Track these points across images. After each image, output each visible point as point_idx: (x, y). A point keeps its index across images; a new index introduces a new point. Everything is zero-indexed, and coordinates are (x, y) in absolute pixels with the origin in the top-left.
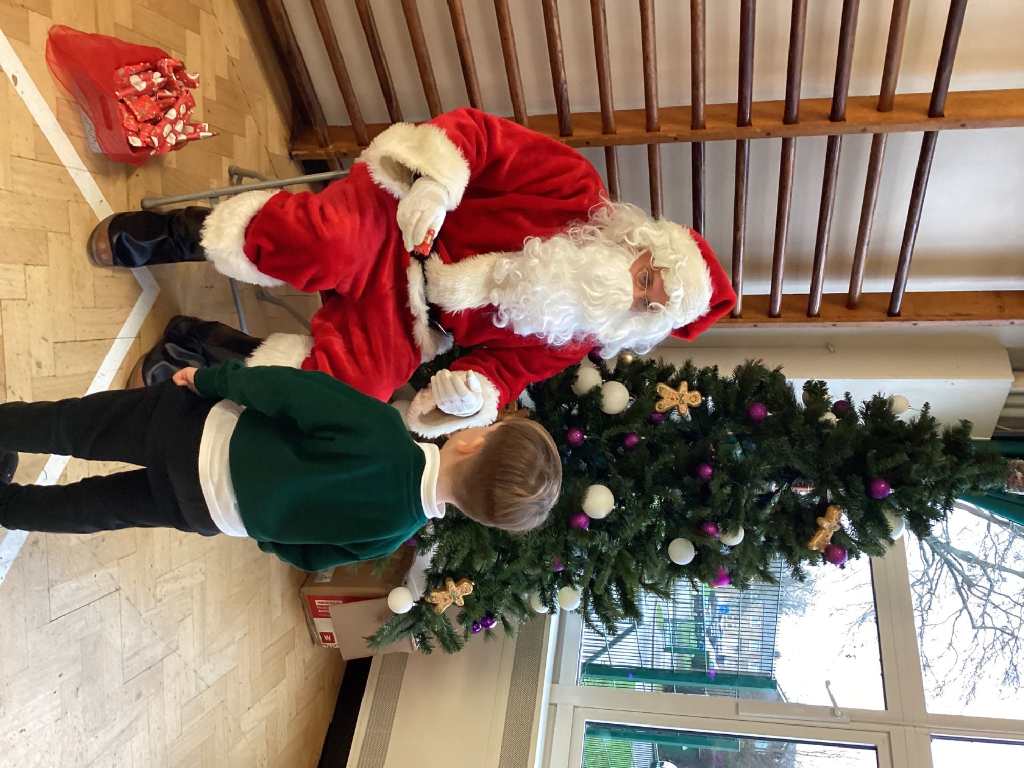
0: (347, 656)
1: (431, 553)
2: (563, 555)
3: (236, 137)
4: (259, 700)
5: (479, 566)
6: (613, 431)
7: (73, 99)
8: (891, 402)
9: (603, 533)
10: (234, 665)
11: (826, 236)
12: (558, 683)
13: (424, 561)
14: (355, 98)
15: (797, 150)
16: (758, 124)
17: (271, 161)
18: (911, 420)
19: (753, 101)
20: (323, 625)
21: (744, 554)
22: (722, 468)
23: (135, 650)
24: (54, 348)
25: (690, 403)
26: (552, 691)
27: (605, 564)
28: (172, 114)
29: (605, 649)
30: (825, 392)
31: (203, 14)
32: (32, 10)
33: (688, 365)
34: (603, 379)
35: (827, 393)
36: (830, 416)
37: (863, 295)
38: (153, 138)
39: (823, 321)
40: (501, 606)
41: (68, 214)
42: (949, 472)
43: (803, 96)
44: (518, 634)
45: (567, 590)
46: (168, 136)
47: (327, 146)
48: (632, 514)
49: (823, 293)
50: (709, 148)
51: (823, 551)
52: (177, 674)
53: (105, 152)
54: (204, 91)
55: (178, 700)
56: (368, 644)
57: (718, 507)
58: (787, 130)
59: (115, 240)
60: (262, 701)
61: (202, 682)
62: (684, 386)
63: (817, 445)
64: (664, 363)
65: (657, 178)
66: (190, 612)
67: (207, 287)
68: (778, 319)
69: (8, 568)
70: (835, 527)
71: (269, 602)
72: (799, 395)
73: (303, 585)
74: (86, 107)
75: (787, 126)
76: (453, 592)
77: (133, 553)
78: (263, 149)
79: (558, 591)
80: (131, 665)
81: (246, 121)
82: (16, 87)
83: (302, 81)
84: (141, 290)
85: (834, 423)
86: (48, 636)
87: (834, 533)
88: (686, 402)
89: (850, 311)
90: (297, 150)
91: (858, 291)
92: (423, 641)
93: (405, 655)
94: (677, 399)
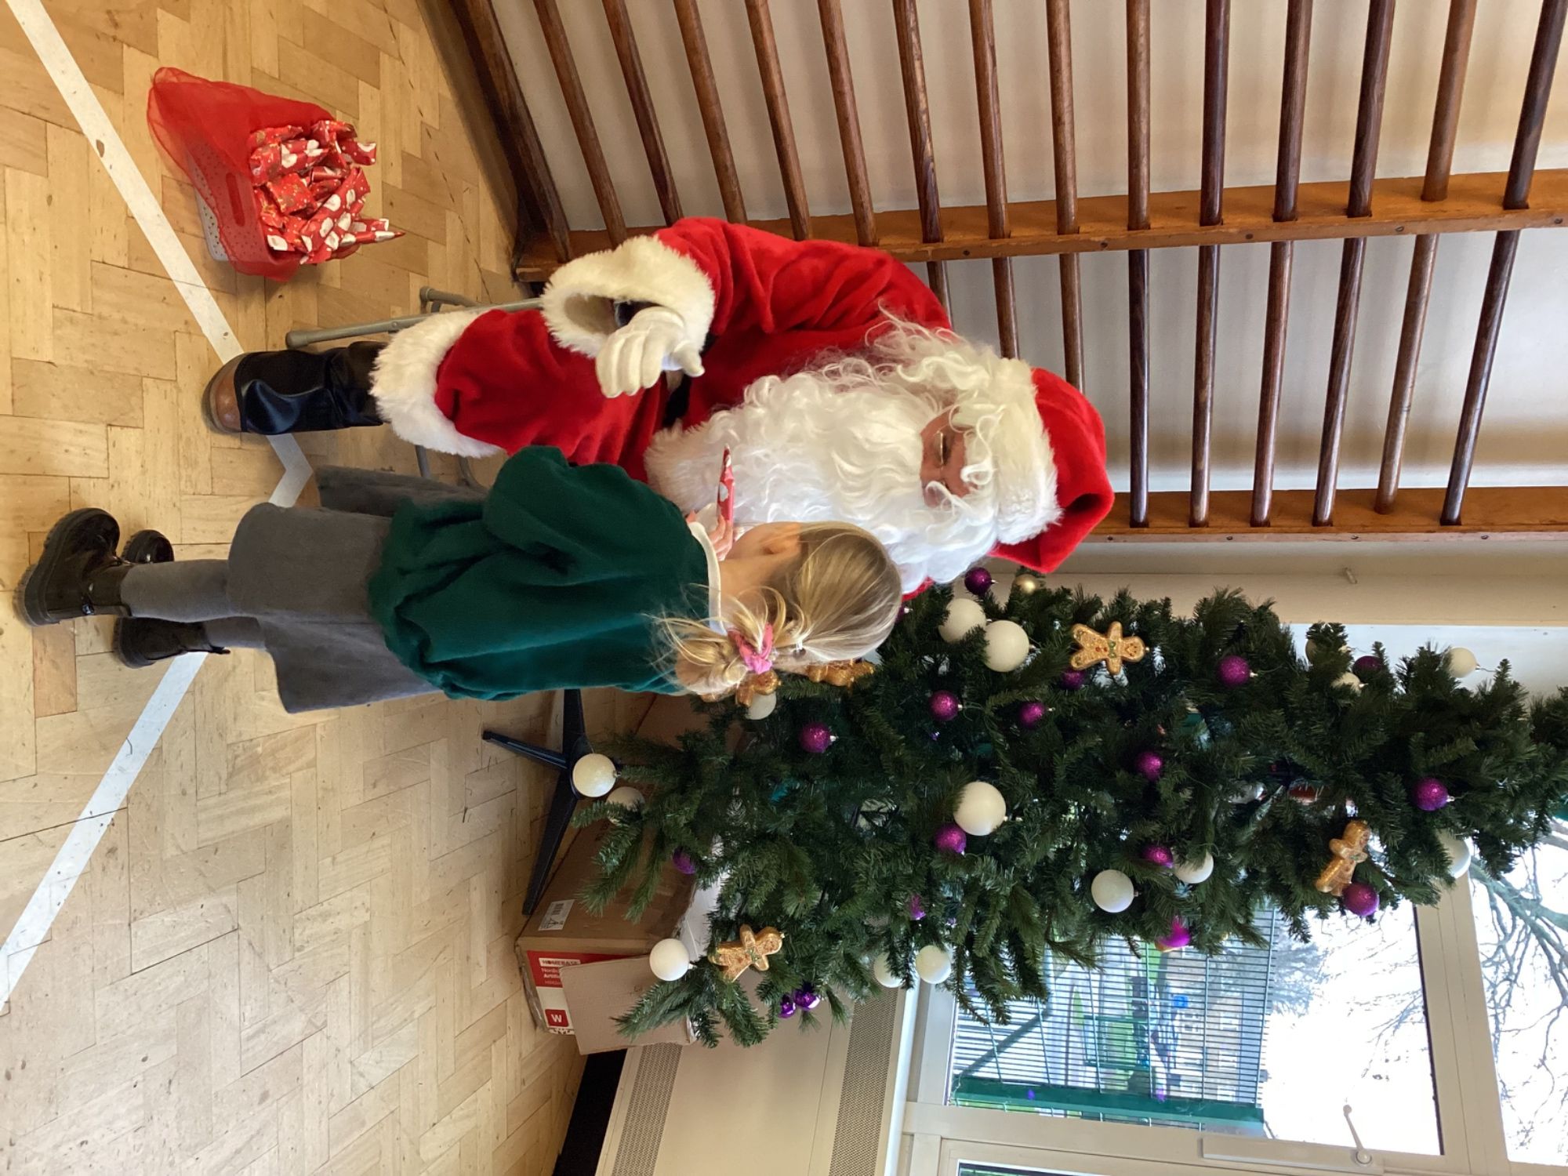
0: (587, 1048)
1: (716, 888)
2: (924, 894)
3: (430, 242)
4: (450, 1113)
5: (791, 907)
6: (1003, 699)
7: (186, 179)
8: (1447, 658)
9: (987, 859)
10: (412, 1055)
11: (1342, 397)
12: (915, 1100)
13: (707, 898)
14: (612, 185)
15: (1294, 261)
16: (1233, 222)
17: (484, 282)
18: (1479, 687)
19: (1225, 186)
20: (550, 998)
21: (1213, 897)
22: (1178, 760)
23: (260, 1025)
25: (1126, 656)
26: (906, 1112)
27: (991, 908)
28: (334, 202)
29: (991, 1055)
30: (1341, 641)
31: (384, 59)
32: (129, 46)
33: (1122, 597)
34: (987, 617)
35: (1344, 643)
36: (1350, 679)
37: (1402, 492)
38: (305, 238)
39: (1337, 532)
40: (826, 971)
41: (175, 352)
42: (1541, 770)
43: (1303, 179)
44: (854, 1018)
45: (930, 951)
46: (328, 235)
48: (1034, 829)
49: (1338, 488)
50: (1155, 258)
51: (1339, 894)
52: (324, 1066)
53: (233, 258)
54: (384, 173)
55: (324, 1106)
56: (619, 1028)
57: (1172, 822)
58: (1279, 231)
59: (244, 391)
60: (456, 1113)
61: (362, 1079)
62: (1116, 628)
63: (1329, 725)
64: (1085, 595)
65: (1073, 305)
66: (346, 969)
68: (1266, 529)
69: (69, 889)
70: (1358, 855)
72: (1300, 645)
73: (520, 935)
74: (207, 191)
75: (1278, 223)
76: (751, 947)
77: (261, 874)
78: (472, 263)
79: (916, 953)
80: (253, 1048)
81: (448, 221)
82: (102, 159)
83: (531, 161)
84: (282, 470)
85: (1357, 689)
86: (127, 998)
87: (1358, 865)
88: (1119, 654)
89: (1383, 516)
90: (523, 267)
91: (1393, 484)
92: (704, 1027)
93: (676, 1050)
94: (1106, 649)
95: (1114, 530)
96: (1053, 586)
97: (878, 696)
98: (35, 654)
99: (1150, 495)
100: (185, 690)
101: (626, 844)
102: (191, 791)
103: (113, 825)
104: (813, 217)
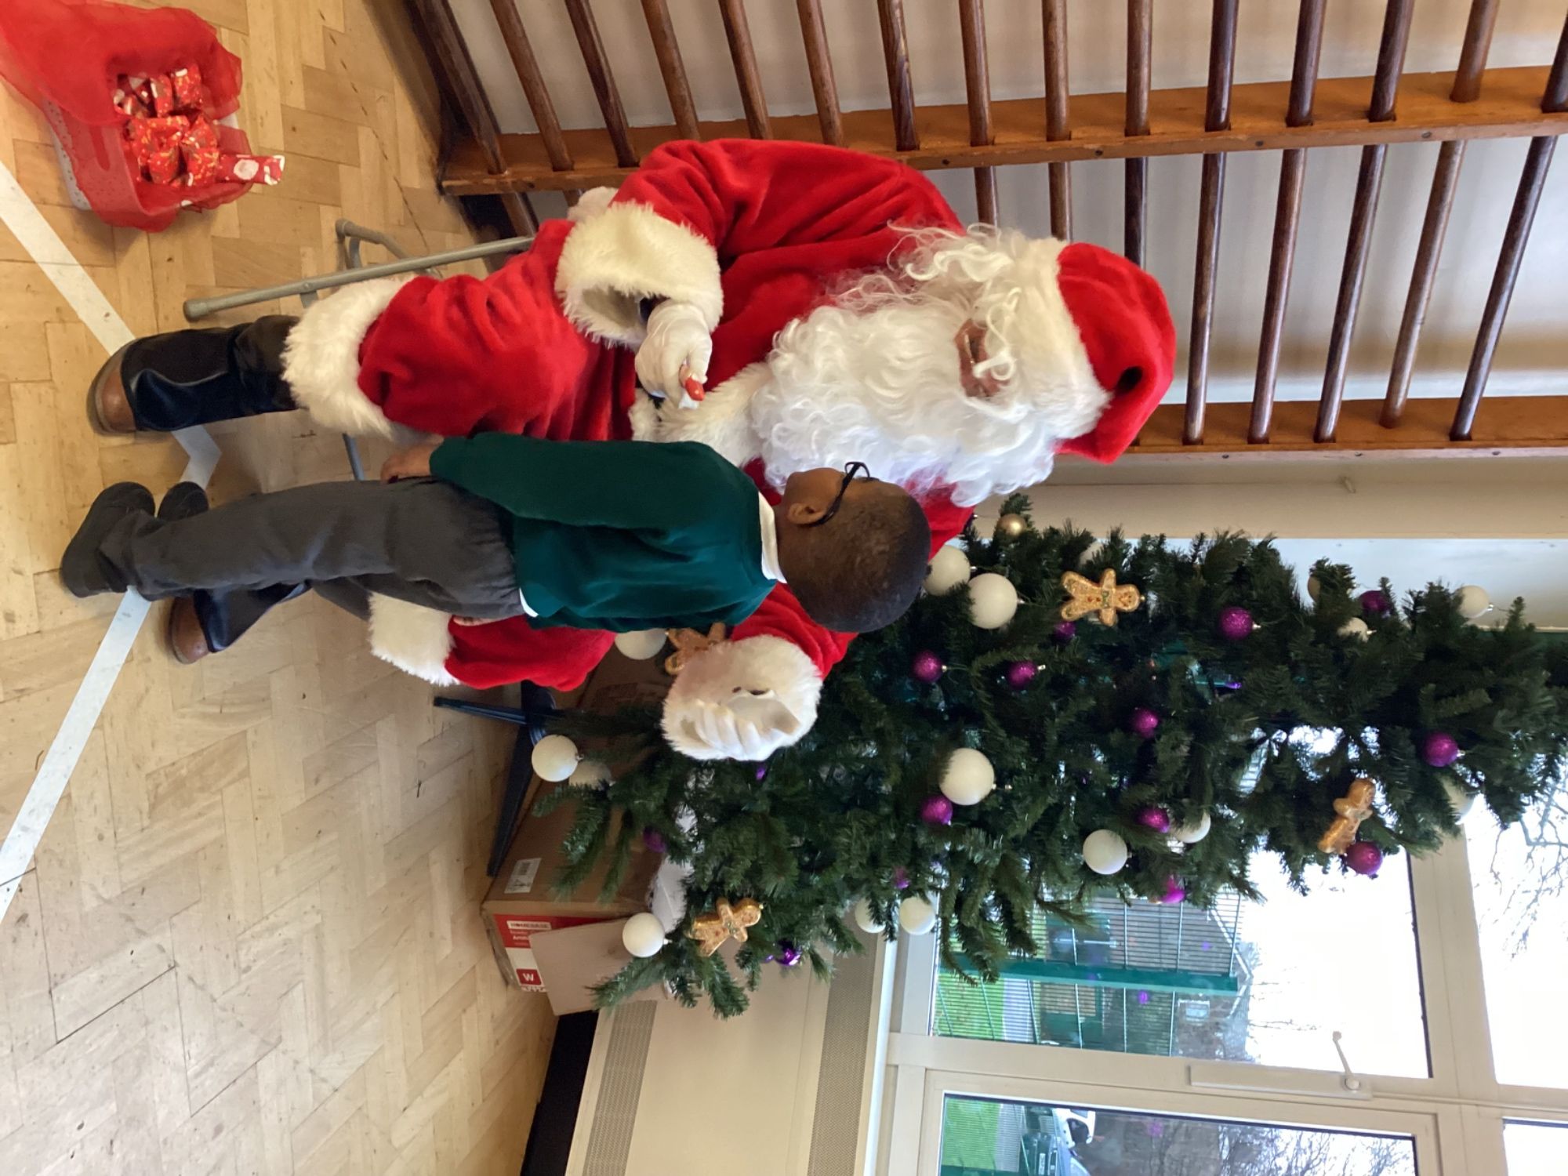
0: (559, 1010)
2: (908, 866)
3: (341, 166)
4: (421, 1094)
5: (773, 885)
6: (991, 659)
8: (1459, 597)
9: (975, 830)
10: (377, 1047)
11: (1352, 311)
12: (899, 1032)
14: (545, 91)
16: (1243, 125)
17: (406, 202)
18: (1491, 625)
19: (1235, 82)
20: (521, 958)
21: (1209, 855)
22: (1174, 717)
23: (208, 1059)
24: (36, 583)
25: (1120, 606)
26: (889, 1044)
27: (980, 876)
30: (1348, 584)
33: (1115, 538)
34: (972, 566)
36: (1358, 627)
37: (1410, 402)
39: (1341, 449)
41: (47, 345)
43: (1322, 75)
44: (834, 974)
45: (914, 902)
47: (501, 172)
48: (1025, 797)
49: (1344, 398)
50: (1154, 168)
51: (1342, 852)
52: (282, 1082)
54: (284, 93)
55: (284, 1123)
56: (593, 995)
58: (1292, 138)
60: (429, 1091)
61: (324, 1086)
62: (1110, 576)
63: (1335, 676)
64: (1074, 530)
65: (1063, 214)
66: (299, 978)
67: (303, 436)
68: (1264, 446)
70: (1363, 813)
73: (486, 899)
75: (1292, 129)
76: (729, 920)
77: (196, 903)
78: (392, 184)
79: (898, 901)
80: (202, 1084)
81: (362, 138)
83: (452, 62)
84: (188, 458)
85: (1365, 639)
86: (54, 1069)
87: (1363, 822)
88: (1113, 605)
89: (1389, 431)
90: (451, 179)
91: (1402, 394)
92: (682, 986)
93: (652, 1006)
94: (1098, 600)
96: (1041, 526)
97: (857, 663)
100: (93, 725)
101: (593, 827)
102: (108, 834)
103: (21, 890)
104: (773, 120)
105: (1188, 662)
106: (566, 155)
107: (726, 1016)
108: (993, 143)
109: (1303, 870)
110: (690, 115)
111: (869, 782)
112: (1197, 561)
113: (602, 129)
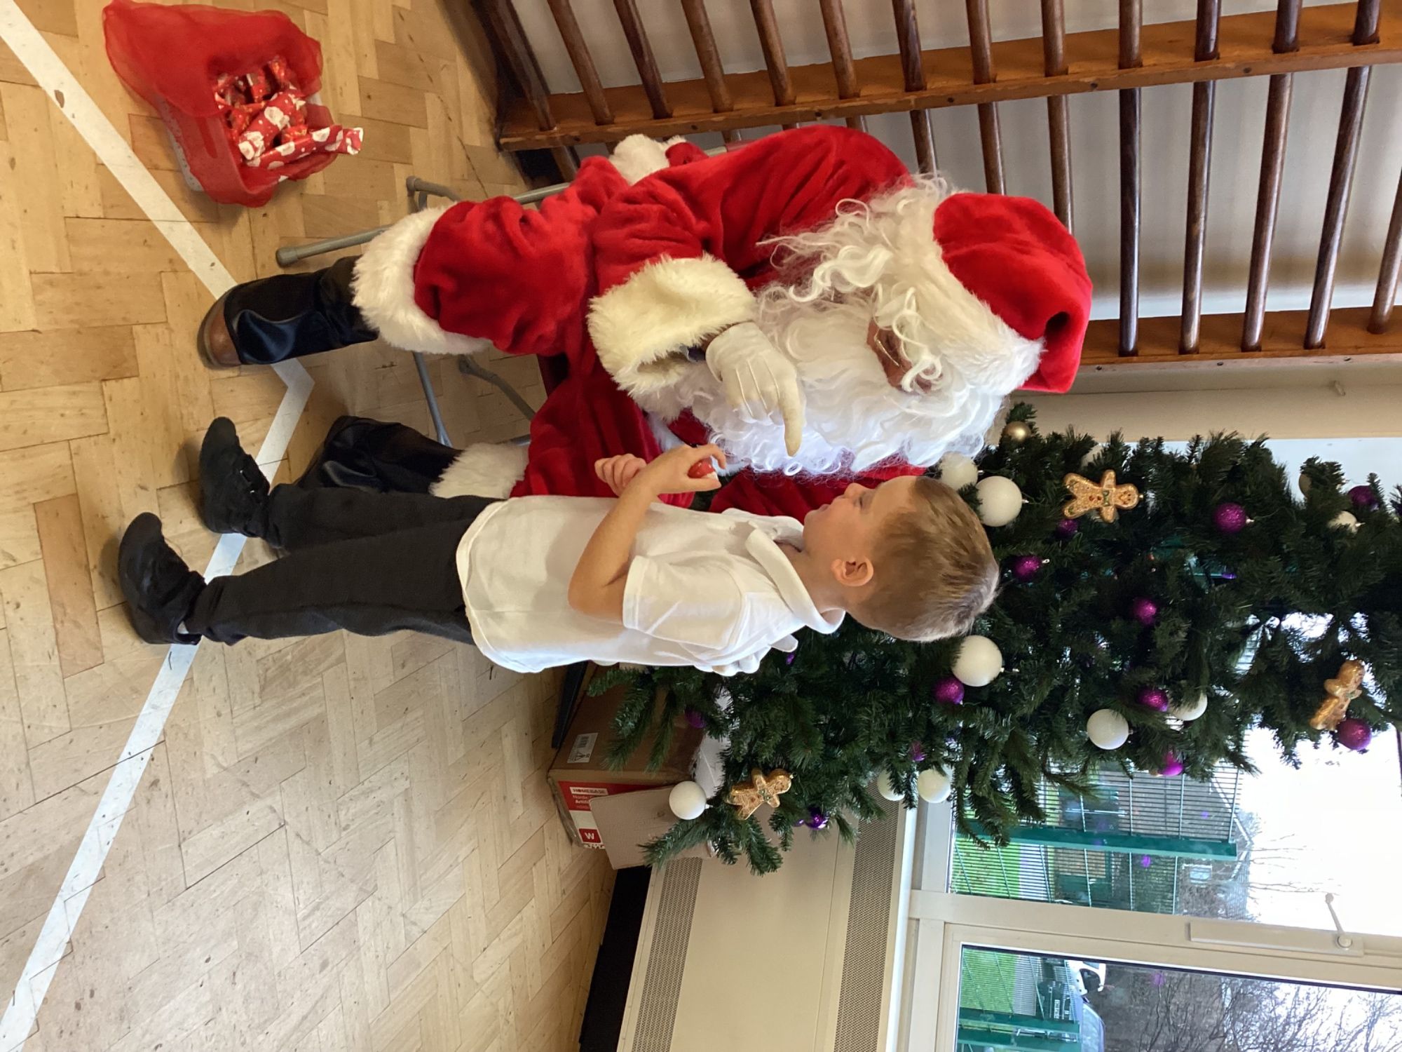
0: (617, 864)
2: (924, 741)
3: (412, 130)
4: (498, 935)
5: (801, 757)
7: (155, 114)
9: (985, 710)
10: (459, 895)
11: (1338, 225)
12: (920, 889)
14: (587, 52)
15: (1294, 92)
16: (1231, 54)
17: (469, 159)
19: (1223, 14)
20: (583, 820)
21: (1206, 731)
22: (1173, 606)
23: (314, 904)
24: (159, 497)
25: (1120, 503)
26: (912, 899)
27: (990, 751)
30: (1338, 480)
33: (1115, 441)
34: (980, 473)
35: (1340, 482)
36: (1347, 519)
37: (1396, 309)
39: (1330, 355)
41: (162, 291)
43: (1306, 4)
45: (930, 774)
47: (551, 128)
48: (1031, 679)
49: (1332, 307)
50: (1147, 97)
51: (1332, 728)
52: (378, 925)
53: (208, 188)
54: (359, 66)
55: (381, 959)
56: (645, 854)
57: (1167, 666)
58: (1277, 64)
60: (505, 935)
61: (414, 927)
62: (1110, 476)
63: (1325, 566)
64: (1076, 435)
65: (1062, 145)
66: (392, 835)
67: (384, 367)
68: (1257, 353)
69: (117, 828)
70: (1353, 693)
71: (505, 798)
73: (551, 768)
74: (174, 124)
75: (1277, 55)
76: (763, 789)
77: (301, 770)
78: (456, 142)
79: (917, 773)
80: (310, 925)
81: (428, 103)
82: (62, 109)
84: (285, 388)
85: (1354, 530)
86: (185, 910)
87: (1352, 701)
88: (1113, 502)
89: (1374, 336)
90: (506, 137)
91: (1389, 301)
92: (723, 847)
93: (699, 861)
94: (1099, 498)
95: (1103, 360)
96: (1044, 432)
98: (55, 619)
99: (1140, 320)
102: (225, 711)
103: (153, 759)
104: (791, 69)
105: (1186, 555)
106: (607, 111)
107: (762, 872)
108: (995, 81)
109: (1295, 746)
110: (717, 69)
111: (887, 666)
112: (1193, 461)
113: (638, 86)
